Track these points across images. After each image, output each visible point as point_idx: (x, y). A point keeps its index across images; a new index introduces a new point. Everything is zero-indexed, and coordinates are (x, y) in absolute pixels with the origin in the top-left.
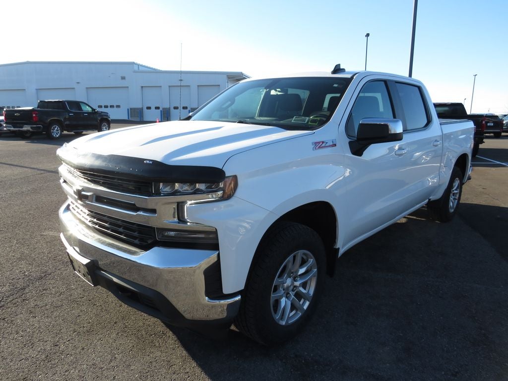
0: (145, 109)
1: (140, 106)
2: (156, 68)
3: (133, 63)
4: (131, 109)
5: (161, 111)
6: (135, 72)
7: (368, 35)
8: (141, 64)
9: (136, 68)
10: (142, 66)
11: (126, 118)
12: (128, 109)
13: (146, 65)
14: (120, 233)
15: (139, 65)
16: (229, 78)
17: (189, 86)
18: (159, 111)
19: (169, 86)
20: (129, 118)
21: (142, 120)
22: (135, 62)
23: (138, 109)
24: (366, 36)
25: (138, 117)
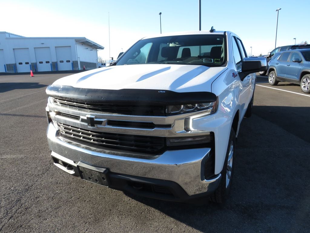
0: (18, 65)
1: (13, 62)
2: (22, 36)
3: (5, 33)
4: (7, 65)
5: (30, 65)
6: (7, 39)
7: (160, 14)
8: (11, 33)
9: (7, 36)
10: (12, 34)
11: (4, 71)
12: (5, 65)
13: (15, 34)
14: (132, 145)
15: (9, 34)
16: (77, 41)
17: (49, 47)
18: (28, 65)
19: (35, 48)
20: (6, 71)
21: (16, 72)
22: (7, 32)
23: (12, 65)
24: (159, 14)
25: (13, 70)
